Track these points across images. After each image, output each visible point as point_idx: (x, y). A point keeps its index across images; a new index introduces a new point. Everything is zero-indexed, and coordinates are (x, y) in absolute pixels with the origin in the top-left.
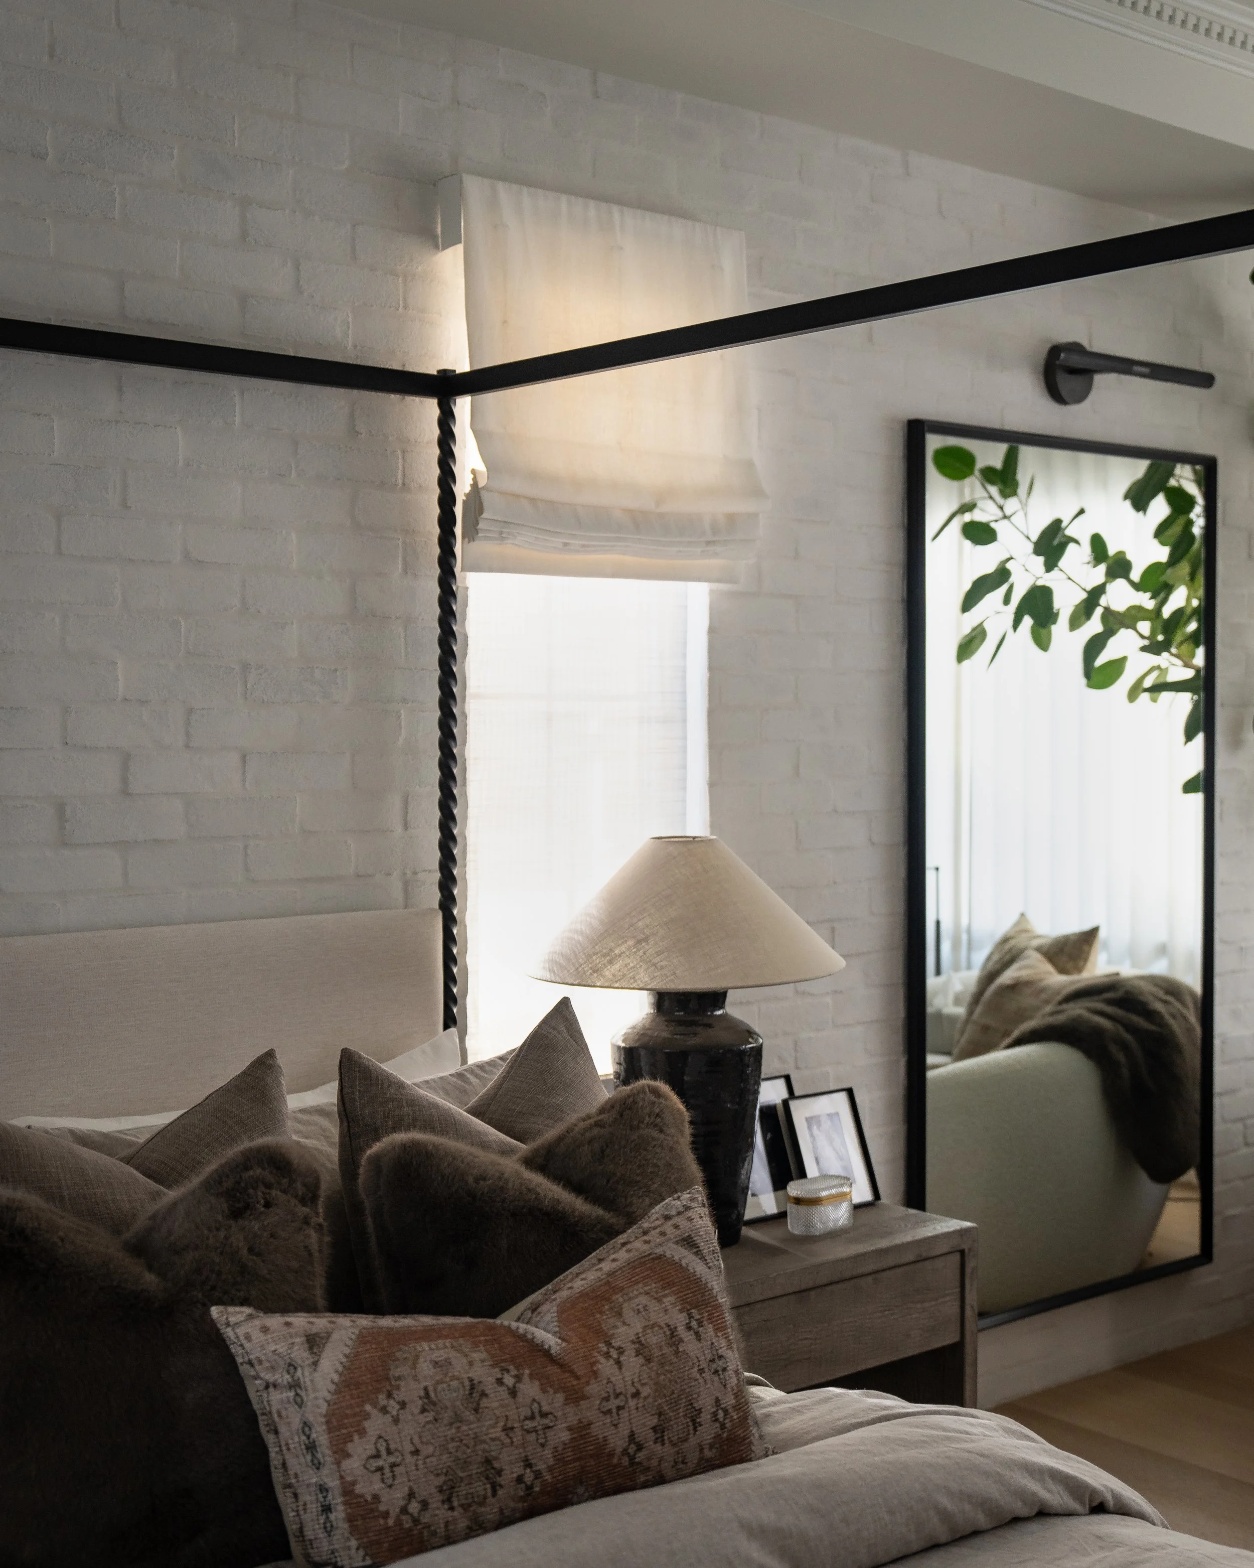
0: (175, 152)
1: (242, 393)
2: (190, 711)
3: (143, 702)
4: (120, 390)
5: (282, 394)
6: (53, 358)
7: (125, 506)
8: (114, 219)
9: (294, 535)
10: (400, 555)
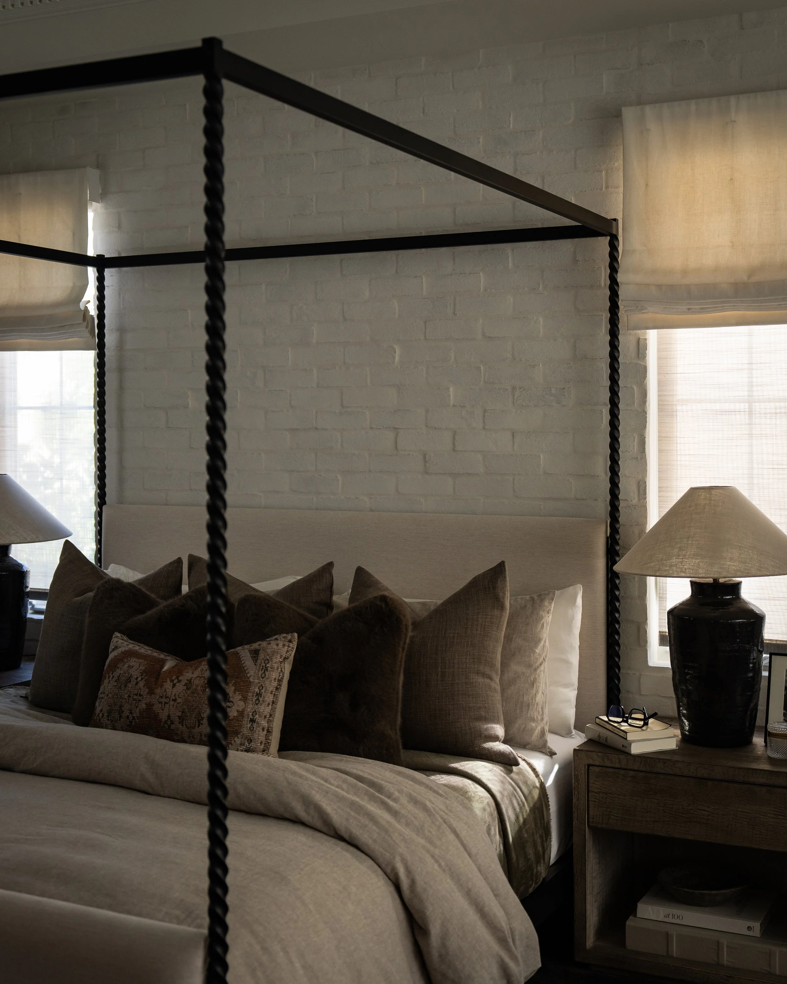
0: (481, 140)
1: (513, 250)
2: (485, 411)
3: (464, 407)
4: (454, 259)
5: (535, 247)
6: (423, 250)
7: (454, 314)
8: (451, 179)
9: (541, 320)
10: (603, 324)
